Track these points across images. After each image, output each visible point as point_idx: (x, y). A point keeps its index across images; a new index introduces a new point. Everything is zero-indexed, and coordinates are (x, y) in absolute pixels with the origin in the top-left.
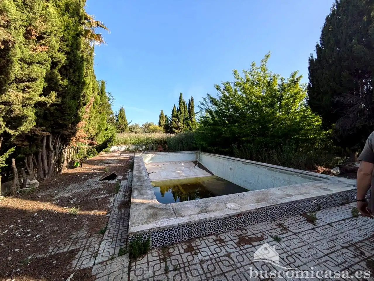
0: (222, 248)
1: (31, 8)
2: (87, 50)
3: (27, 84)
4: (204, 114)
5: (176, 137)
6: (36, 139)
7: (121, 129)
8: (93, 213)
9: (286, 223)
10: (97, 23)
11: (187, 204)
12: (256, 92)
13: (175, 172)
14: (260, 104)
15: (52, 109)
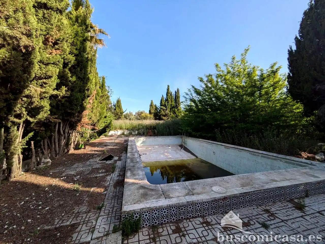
0: (209, 231)
1: (49, 21)
2: (92, 52)
3: (44, 80)
4: (189, 103)
5: (163, 124)
6: (50, 125)
7: (117, 116)
8: (92, 189)
9: (273, 209)
10: (100, 31)
11: (175, 185)
12: (237, 82)
13: (163, 154)
14: (240, 93)
15: (63, 100)
